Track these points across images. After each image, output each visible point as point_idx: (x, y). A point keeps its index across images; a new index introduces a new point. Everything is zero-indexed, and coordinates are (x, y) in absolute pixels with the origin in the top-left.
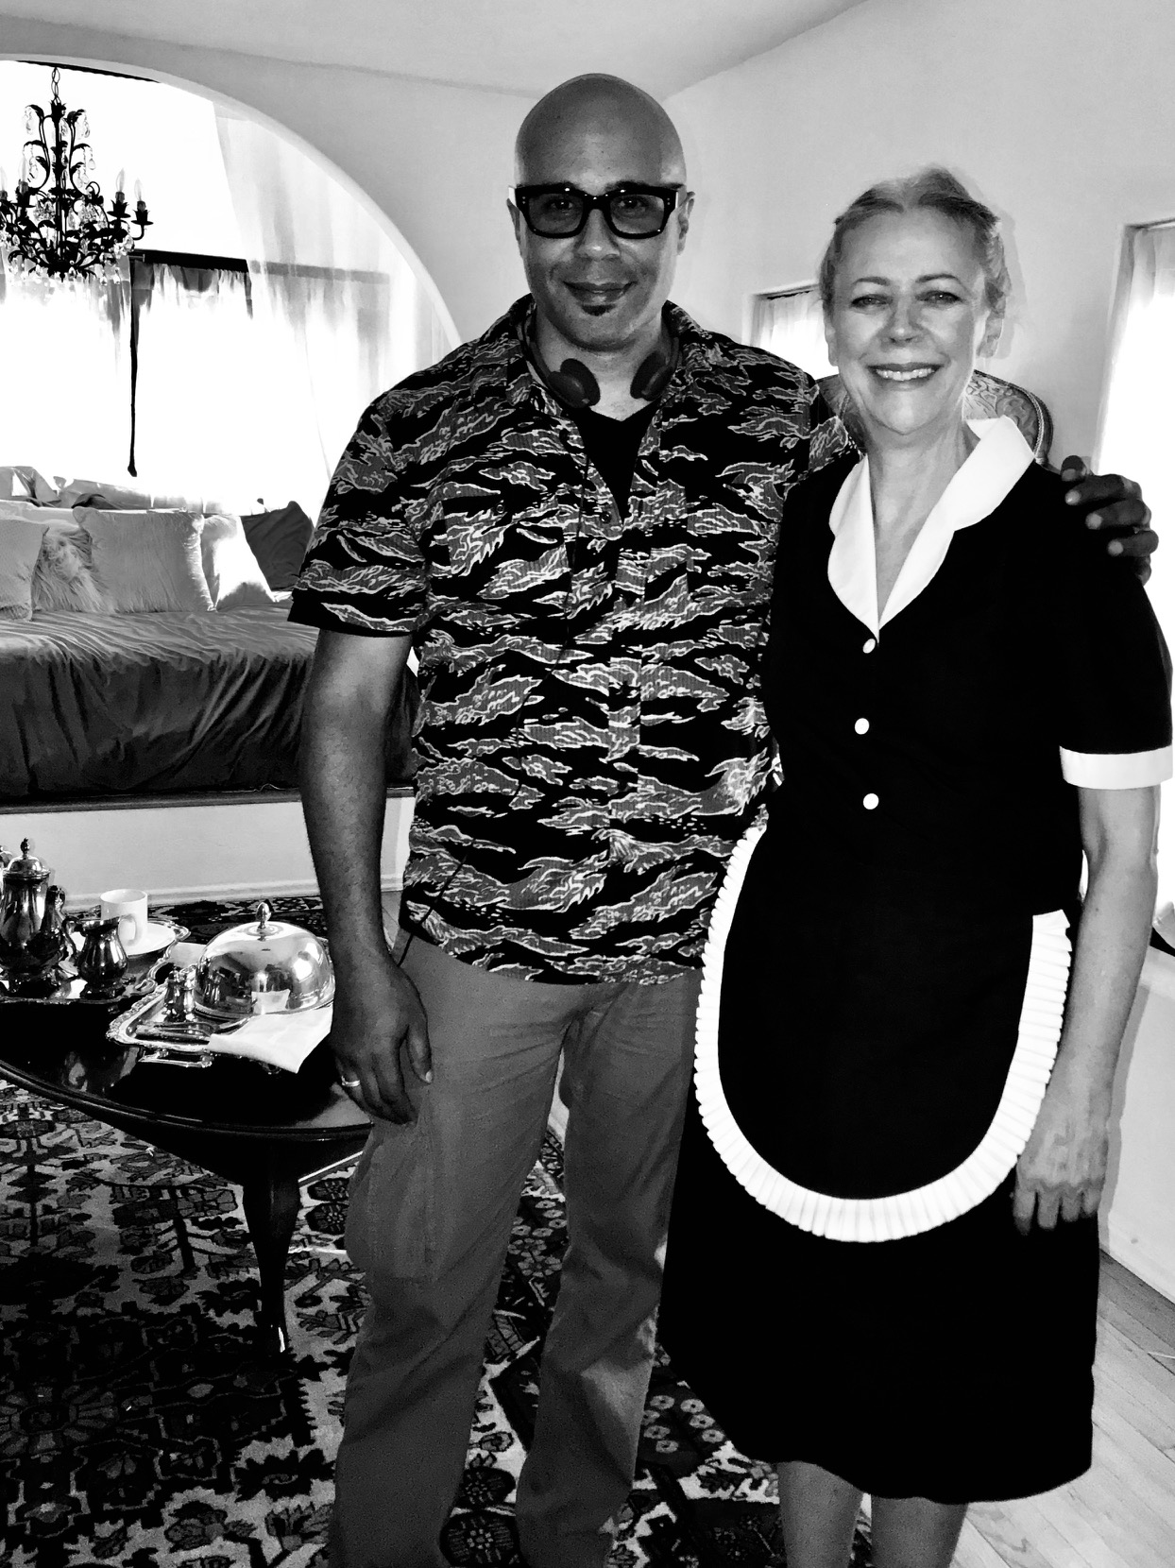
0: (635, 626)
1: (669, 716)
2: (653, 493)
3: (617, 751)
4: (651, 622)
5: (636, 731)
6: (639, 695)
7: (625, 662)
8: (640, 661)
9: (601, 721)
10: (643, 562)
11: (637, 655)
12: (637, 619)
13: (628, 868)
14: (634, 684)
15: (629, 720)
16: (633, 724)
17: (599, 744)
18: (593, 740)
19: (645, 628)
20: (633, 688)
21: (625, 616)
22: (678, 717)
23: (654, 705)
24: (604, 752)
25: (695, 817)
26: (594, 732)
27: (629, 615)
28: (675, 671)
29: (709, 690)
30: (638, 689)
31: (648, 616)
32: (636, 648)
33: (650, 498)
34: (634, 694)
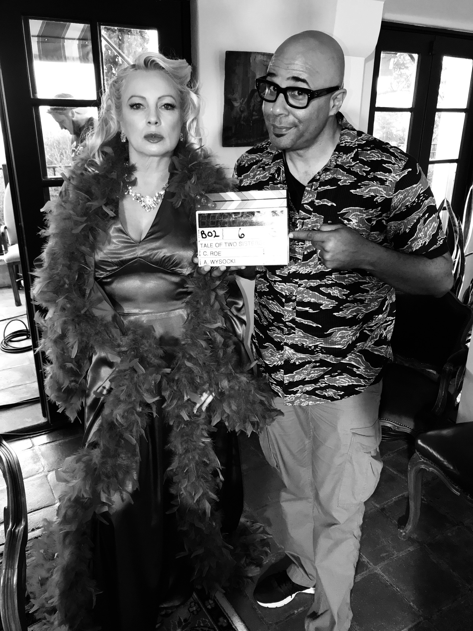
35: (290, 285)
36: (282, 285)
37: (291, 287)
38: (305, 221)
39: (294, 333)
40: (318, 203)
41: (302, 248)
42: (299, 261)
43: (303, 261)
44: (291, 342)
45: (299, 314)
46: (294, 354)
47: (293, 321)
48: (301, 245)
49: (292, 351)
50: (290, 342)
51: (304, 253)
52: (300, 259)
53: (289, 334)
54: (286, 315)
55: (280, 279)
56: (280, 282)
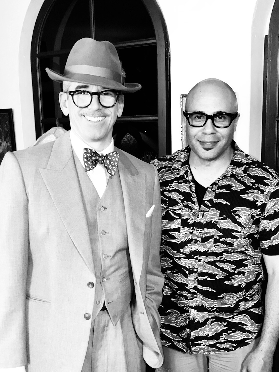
0: (197, 250)
1: (206, 277)
2: (208, 211)
3: (191, 286)
4: (202, 249)
5: (196, 281)
6: (197, 271)
7: (193, 261)
8: (198, 260)
9: (186, 276)
10: (201, 232)
11: (197, 259)
12: (197, 248)
13: (196, 321)
14: (196, 267)
15: (194, 278)
16: (196, 279)
17: (186, 283)
18: (184, 281)
19: (200, 251)
20: (195, 268)
21: (194, 247)
22: (209, 278)
23: (202, 274)
24: (187, 285)
25: (215, 308)
26: (184, 279)
27: (195, 247)
28: (209, 265)
29: (220, 272)
30: (197, 269)
31: (201, 247)
32: (196, 256)
33: (207, 213)
34: (196, 270)
35: (192, 261)
36: (186, 260)
37: (193, 262)
38: (204, 213)
39: (196, 297)
40: (215, 201)
41: (201, 233)
42: (199, 242)
43: (201, 242)
44: (195, 304)
45: (200, 282)
46: (197, 314)
47: (195, 288)
48: (201, 231)
49: (195, 312)
50: (193, 305)
51: (202, 236)
52: (199, 241)
53: (192, 299)
54: (189, 284)
55: (184, 256)
56: (184, 258)
